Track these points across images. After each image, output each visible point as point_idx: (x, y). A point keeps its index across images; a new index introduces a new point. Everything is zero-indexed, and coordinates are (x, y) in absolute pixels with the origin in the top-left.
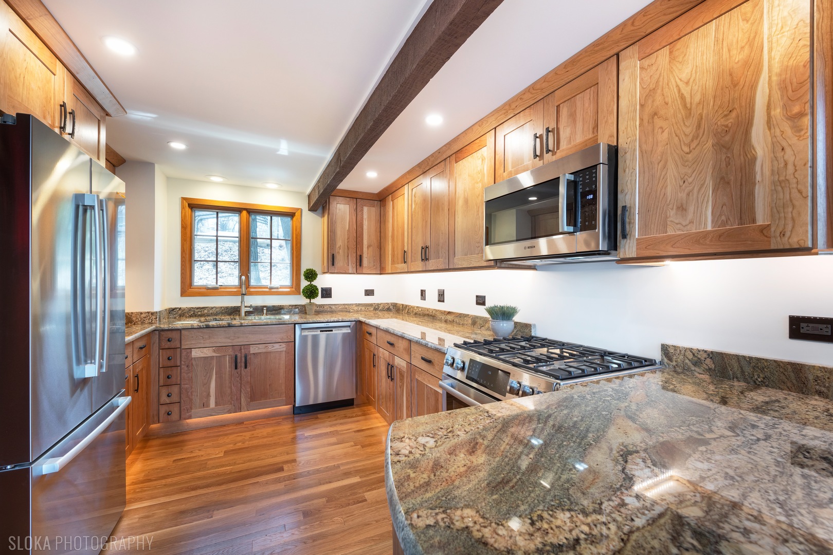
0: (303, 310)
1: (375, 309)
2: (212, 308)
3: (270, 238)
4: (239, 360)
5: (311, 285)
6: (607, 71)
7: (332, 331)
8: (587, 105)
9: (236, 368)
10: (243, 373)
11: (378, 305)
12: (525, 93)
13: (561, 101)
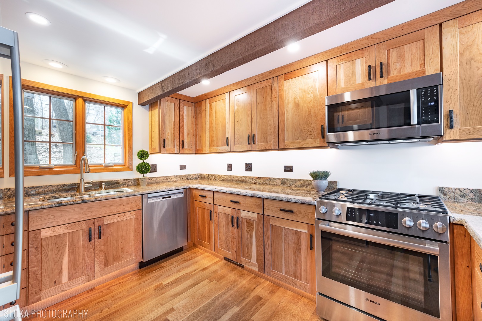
0: (137, 183)
1: (187, 179)
2: (48, 187)
3: (103, 123)
4: (93, 233)
5: (144, 162)
6: (432, 33)
7: (170, 197)
8: (414, 51)
9: (90, 240)
10: (97, 243)
11: (189, 175)
12: (363, 40)
13: (392, 48)
